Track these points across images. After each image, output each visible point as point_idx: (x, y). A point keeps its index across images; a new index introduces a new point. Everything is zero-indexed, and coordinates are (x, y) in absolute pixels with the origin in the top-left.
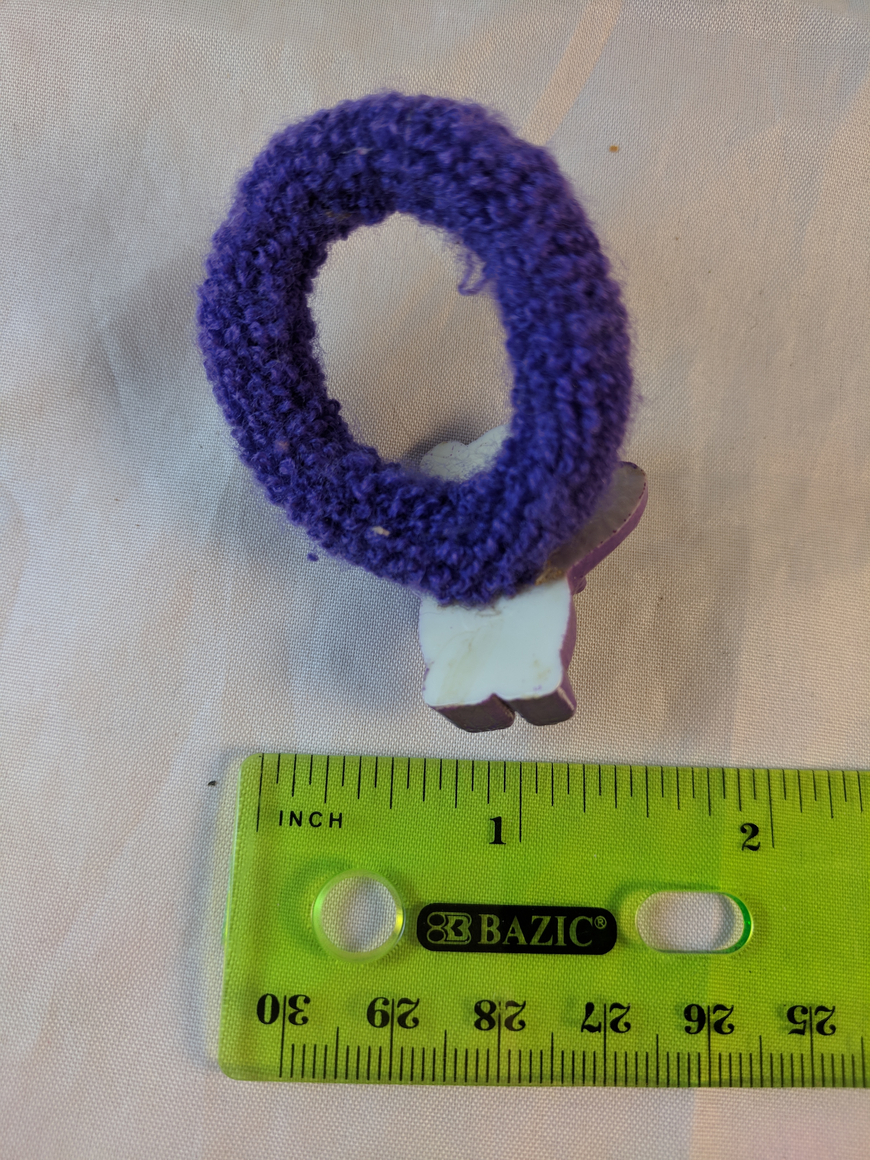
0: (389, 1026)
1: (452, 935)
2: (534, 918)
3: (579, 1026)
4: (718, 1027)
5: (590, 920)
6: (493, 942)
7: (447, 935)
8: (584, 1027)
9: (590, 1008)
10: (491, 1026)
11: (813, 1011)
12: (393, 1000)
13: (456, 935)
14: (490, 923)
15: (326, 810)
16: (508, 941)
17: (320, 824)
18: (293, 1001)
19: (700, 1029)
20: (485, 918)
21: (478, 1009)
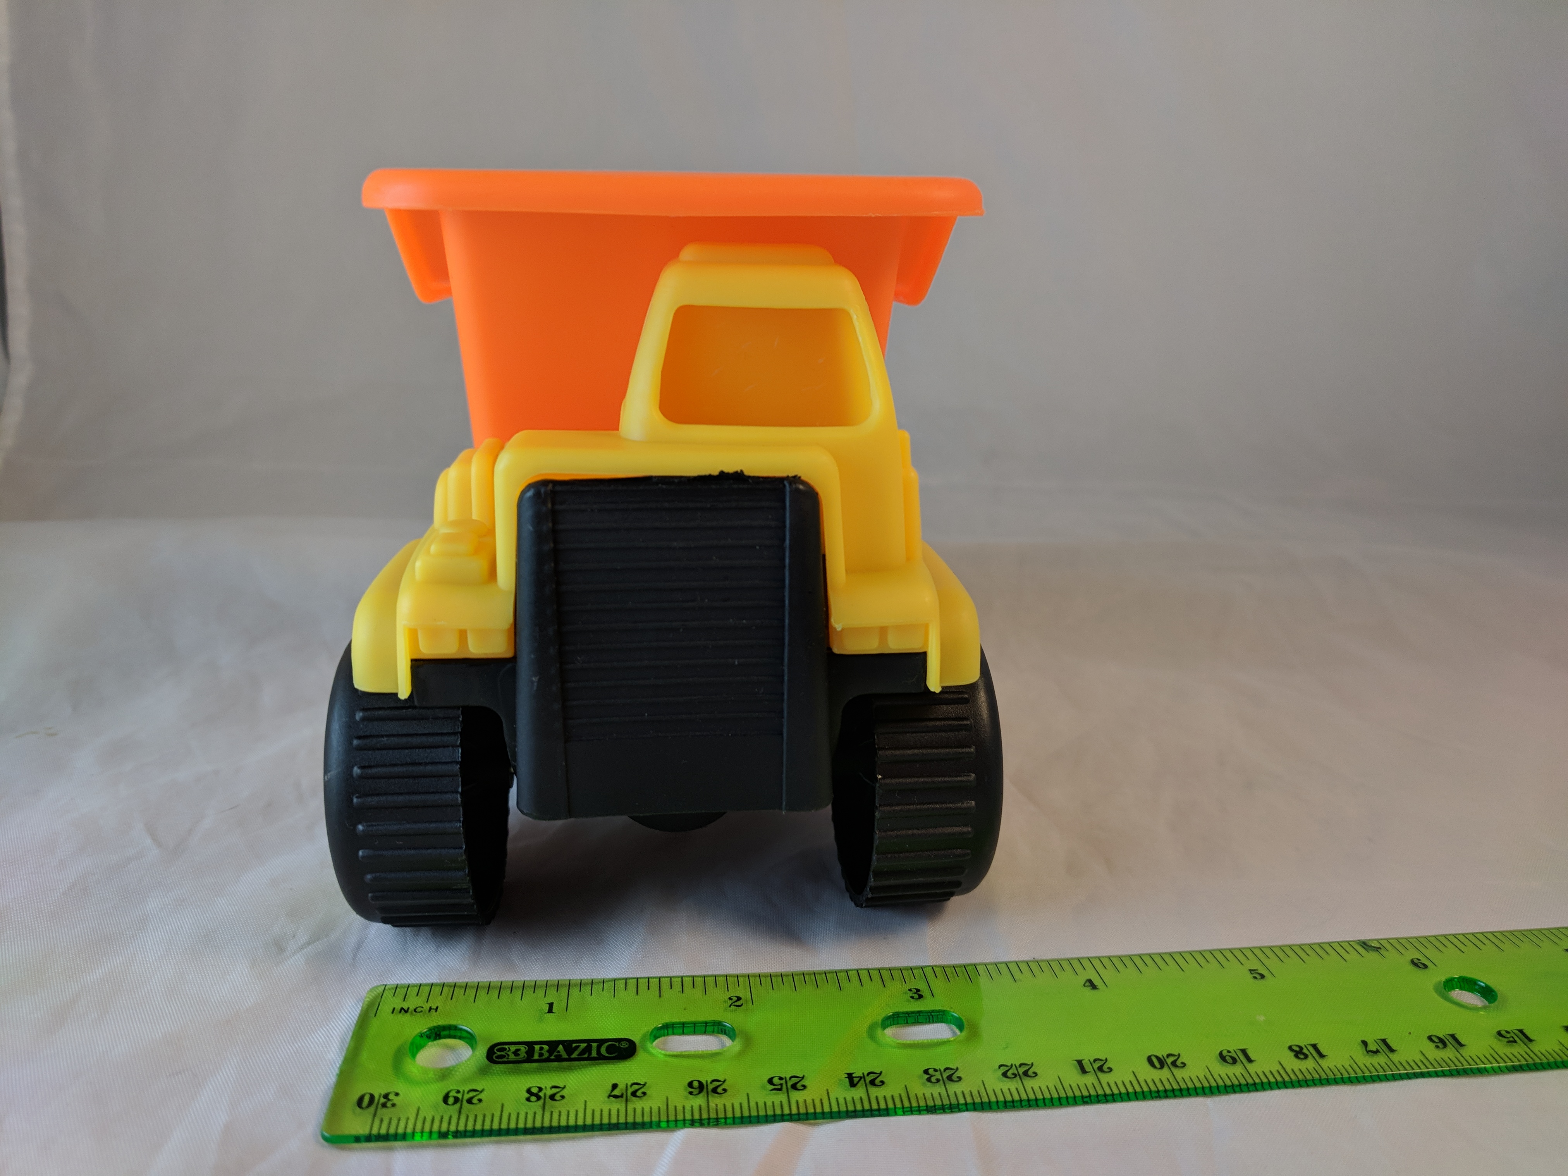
0: (460, 1102)
1: (512, 1057)
2: (574, 1045)
3: (607, 1095)
4: (715, 1091)
5: (617, 1044)
6: (543, 1057)
7: (508, 1055)
8: (610, 1096)
9: (615, 1086)
10: (539, 1098)
11: (788, 1079)
12: (464, 1091)
13: (515, 1056)
14: (541, 1049)
15: (426, 1007)
16: (555, 1056)
17: (421, 1011)
18: (386, 1096)
19: (700, 1092)
20: (537, 1047)
21: (529, 1091)
